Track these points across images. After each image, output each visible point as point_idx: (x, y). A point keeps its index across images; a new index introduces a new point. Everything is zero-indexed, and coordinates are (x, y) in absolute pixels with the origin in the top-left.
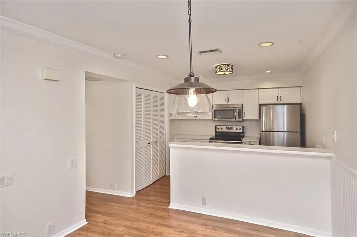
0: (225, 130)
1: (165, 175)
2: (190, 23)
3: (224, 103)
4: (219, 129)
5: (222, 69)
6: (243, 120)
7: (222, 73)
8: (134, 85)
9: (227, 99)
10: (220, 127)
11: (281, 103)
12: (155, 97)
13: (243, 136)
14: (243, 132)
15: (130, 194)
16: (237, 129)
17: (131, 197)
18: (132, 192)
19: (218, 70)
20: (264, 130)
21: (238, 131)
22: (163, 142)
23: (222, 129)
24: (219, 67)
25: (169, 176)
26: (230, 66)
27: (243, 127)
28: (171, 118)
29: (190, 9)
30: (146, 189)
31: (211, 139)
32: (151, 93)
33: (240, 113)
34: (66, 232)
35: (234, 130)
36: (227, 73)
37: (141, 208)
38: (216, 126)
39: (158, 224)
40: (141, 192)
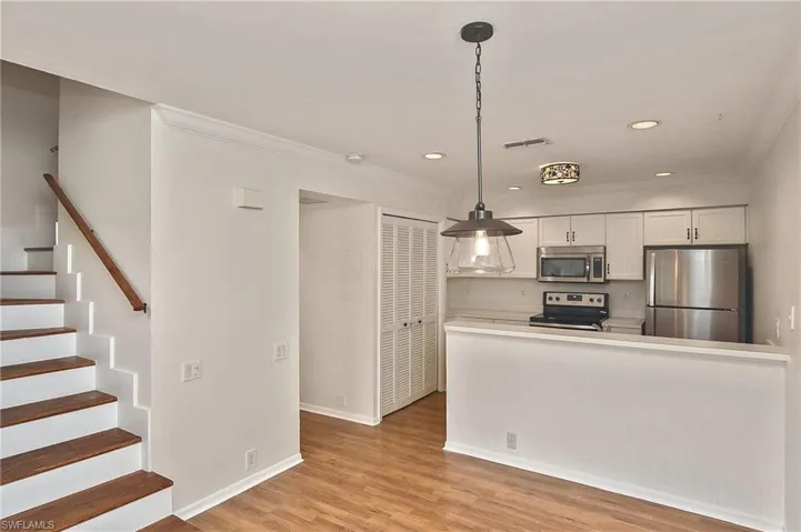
0: (564, 301)
1: (437, 391)
2: (478, 121)
3: (563, 242)
4: (551, 299)
5: (554, 174)
6: (607, 282)
7: (555, 182)
8: (379, 208)
9: (571, 236)
10: (554, 296)
11: (695, 242)
12: (418, 233)
13: (607, 317)
14: (606, 308)
15: (370, 418)
16: (591, 300)
17: (372, 424)
18: (375, 415)
19: (547, 176)
20: (652, 304)
21: (596, 304)
22: (432, 324)
23: (558, 299)
24: (548, 170)
25: (444, 393)
26: (573, 167)
27: (607, 296)
28: (449, 275)
29: (479, 100)
30: (399, 413)
31: (532, 319)
32: (411, 225)
33: (599, 266)
34: (262, 475)
35: (585, 302)
36: (566, 181)
37: (393, 445)
38: (545, 294)
39: (425, 475)
40: (392, 418)
